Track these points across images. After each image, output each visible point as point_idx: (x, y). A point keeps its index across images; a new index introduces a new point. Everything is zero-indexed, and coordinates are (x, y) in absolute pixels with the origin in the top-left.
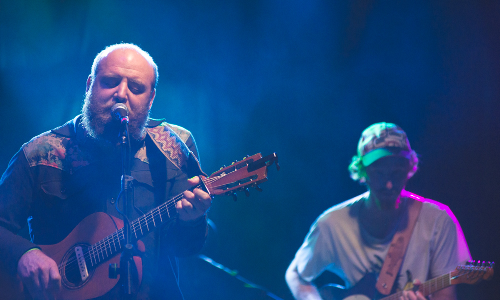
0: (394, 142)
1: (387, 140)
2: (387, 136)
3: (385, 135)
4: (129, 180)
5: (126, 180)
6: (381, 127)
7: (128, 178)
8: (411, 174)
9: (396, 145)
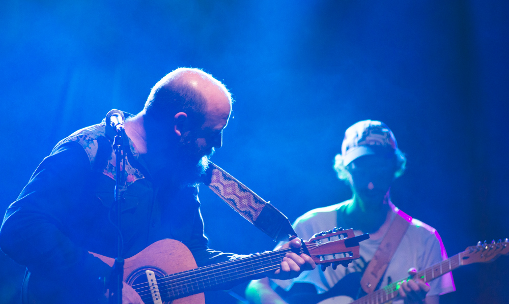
0: (376, 141)
1: (368, 138)
2: (368, 135)
3: (367, 133)
4: (123, 190)
5: (120, 190)
6: (365, 125)
7: (121, 188)
8: (398, 174)
9: (377, 144)
